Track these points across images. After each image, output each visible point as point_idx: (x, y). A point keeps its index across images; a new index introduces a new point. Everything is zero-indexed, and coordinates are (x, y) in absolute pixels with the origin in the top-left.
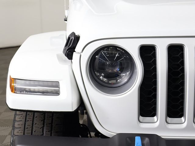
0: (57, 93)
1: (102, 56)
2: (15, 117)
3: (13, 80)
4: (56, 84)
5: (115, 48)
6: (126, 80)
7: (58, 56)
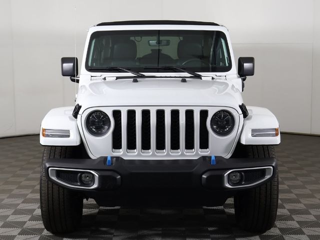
0: (69, 136)
1: (93, 117)
2: (44, 151)
3: (44, 130)
4: (68, 131)
5: (101, 112)
6: (106, 129)
7: (70, 117)
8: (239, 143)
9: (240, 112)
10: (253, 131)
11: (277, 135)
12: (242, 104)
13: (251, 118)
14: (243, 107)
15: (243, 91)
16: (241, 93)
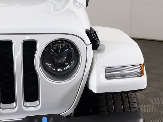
8: (87, 89)
9: (88, 41)
10: (108, 70)
11: (142, 74)
12: (91, 28)
13: (103, 49)
14: (91, 34)
15: (87, 5)
16: (85, 8)
